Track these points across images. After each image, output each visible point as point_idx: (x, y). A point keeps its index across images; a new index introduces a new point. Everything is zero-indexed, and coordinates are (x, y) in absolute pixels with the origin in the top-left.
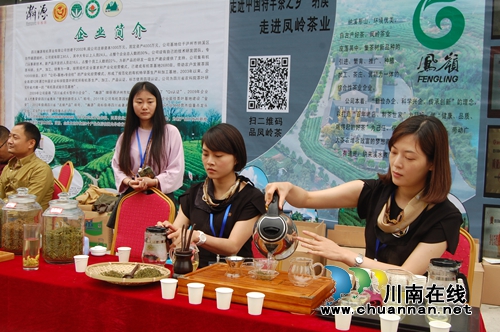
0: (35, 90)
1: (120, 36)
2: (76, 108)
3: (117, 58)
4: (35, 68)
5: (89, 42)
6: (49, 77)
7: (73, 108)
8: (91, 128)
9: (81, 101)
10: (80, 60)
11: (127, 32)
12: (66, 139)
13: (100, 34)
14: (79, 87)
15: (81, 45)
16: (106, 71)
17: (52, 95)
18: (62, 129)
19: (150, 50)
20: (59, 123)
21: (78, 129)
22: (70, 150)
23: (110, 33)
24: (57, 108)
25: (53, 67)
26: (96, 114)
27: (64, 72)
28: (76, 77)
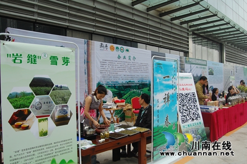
0: (104, 74)
1: (130, 59)
2: (119, 80)
3: (129, 65)
4: (104, 66)
5: (122, 59)
6: (109, 70)
7: (118, 80)
8: (123, 86)
9: (120, 78)
10: (119, 65)
11: (131, 58)
12: (116, 90)
13: (124, 58)
14: (119, 73)
15: (119, 60)
16: (127, 69)
17: (111, 76)
18: (115, 87)
19: (137, 64)
20: (113, 85)
21: (119, 87)
22: (117, 94)
23: (127, 58)
24: (113, 80)
25: (111, 66)
26: (124, 82)
27: (115, 68)
28: (118, 70)
